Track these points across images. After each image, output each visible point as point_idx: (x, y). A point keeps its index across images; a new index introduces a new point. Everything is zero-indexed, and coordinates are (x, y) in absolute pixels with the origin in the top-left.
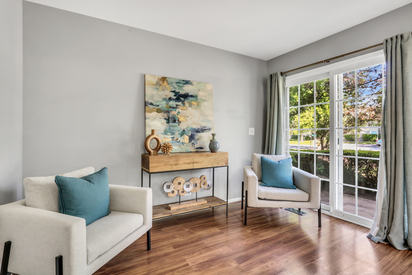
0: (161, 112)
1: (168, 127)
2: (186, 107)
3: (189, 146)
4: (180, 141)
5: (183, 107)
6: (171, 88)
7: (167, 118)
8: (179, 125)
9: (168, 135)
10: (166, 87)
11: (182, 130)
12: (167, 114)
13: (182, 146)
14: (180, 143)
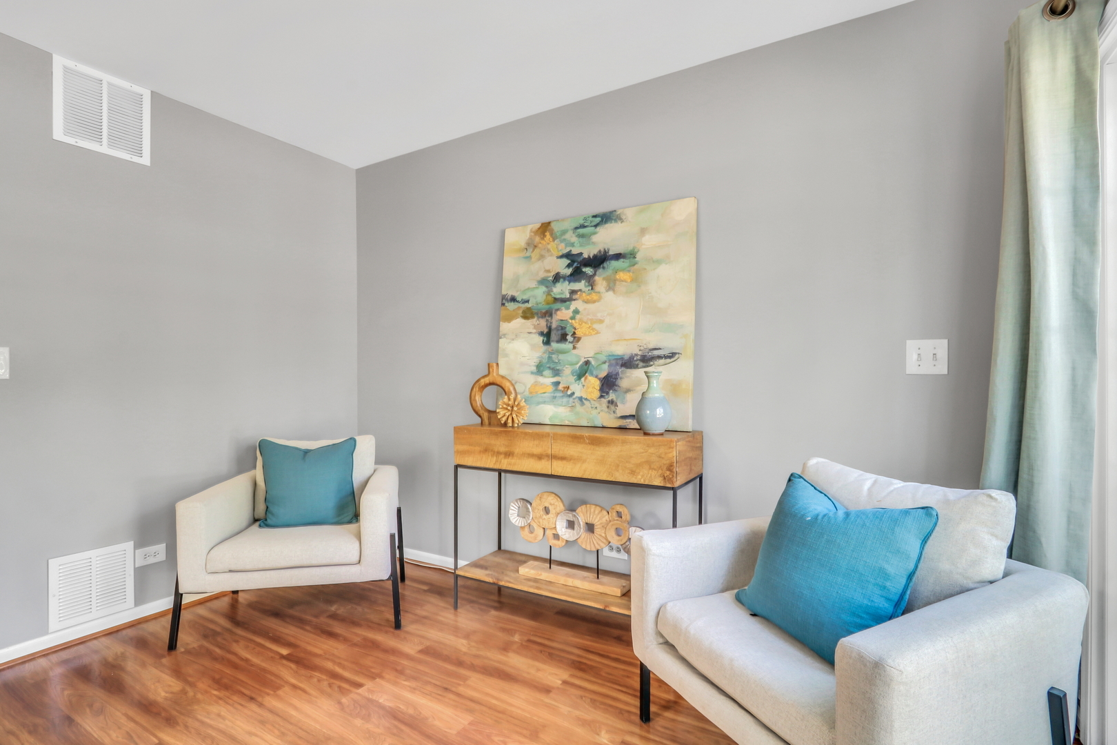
0: (533, 317)
1: (546, 356)
2: (599, 292)
3: (599, 410)
4: (573, 394)
5: (589, 294)
6: (560, 248)
7: (546, 331)
8: (574, 348)
9: (545, 377)
10: (549, 247)
11: (583, 360)
12: (547, 320)
13: (579, 408)
14: (574, 399)
